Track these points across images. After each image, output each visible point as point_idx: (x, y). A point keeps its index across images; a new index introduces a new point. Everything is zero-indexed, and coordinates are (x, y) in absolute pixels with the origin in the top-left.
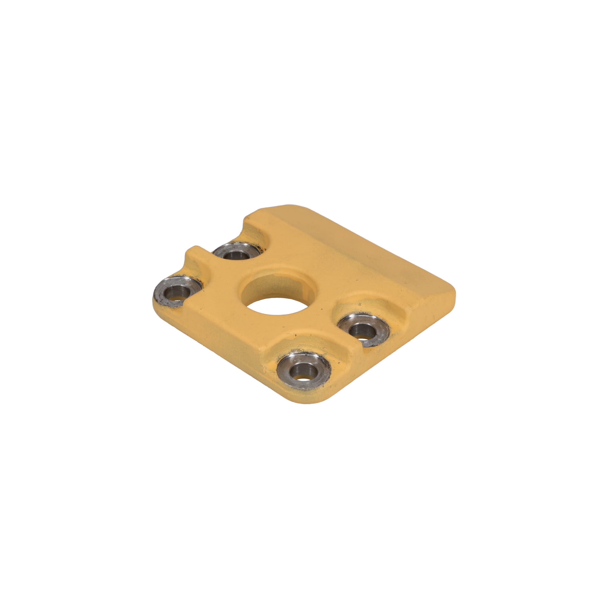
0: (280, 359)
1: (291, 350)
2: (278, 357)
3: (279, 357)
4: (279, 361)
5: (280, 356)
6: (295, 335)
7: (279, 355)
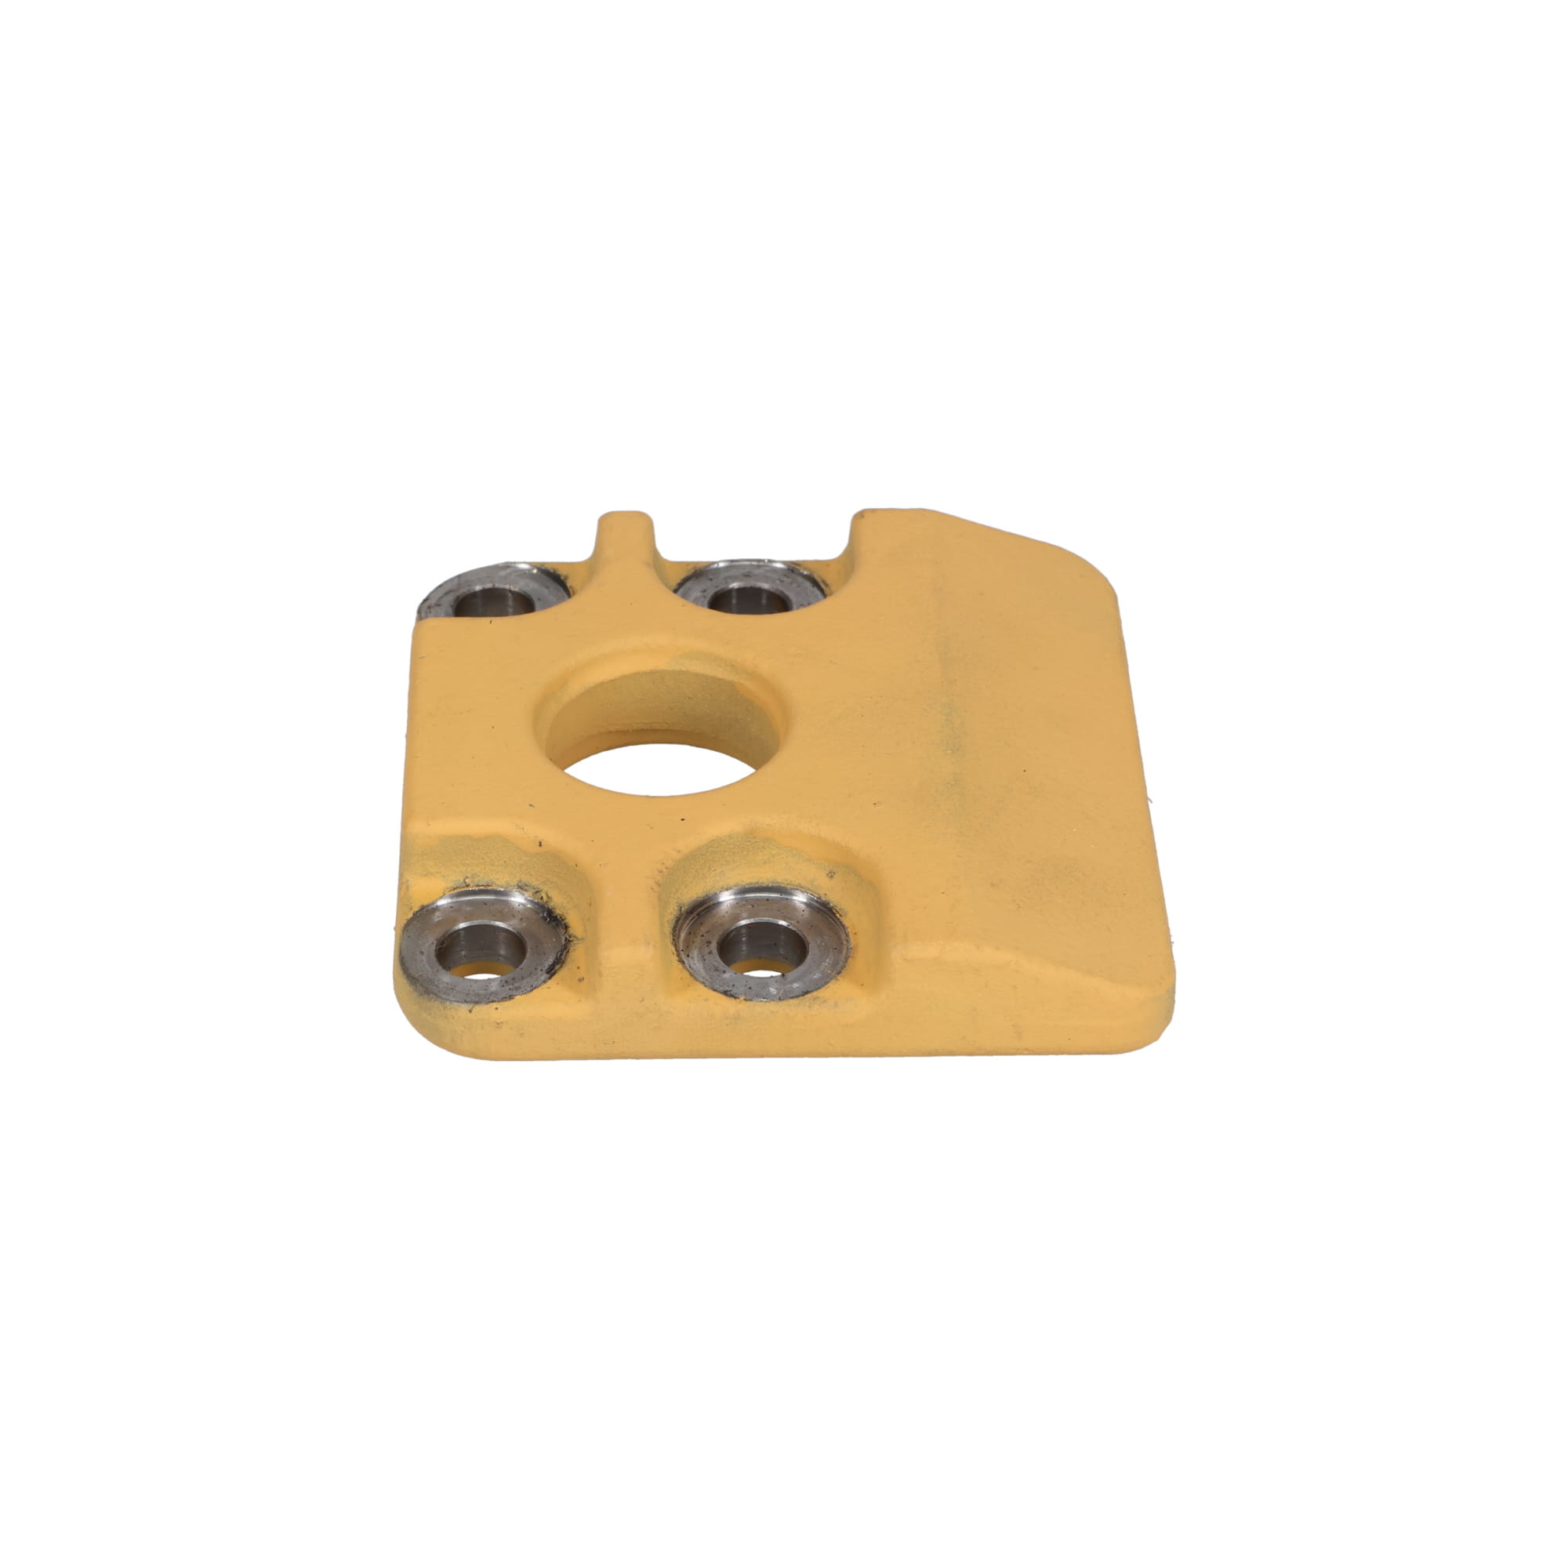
0: (467, 886)
1: (520, 881)
2: (467, 877)
3: (467, 881)
4: (456, 891)
5: (473, 876)
6: (538, 844)
7: (468, 875)
